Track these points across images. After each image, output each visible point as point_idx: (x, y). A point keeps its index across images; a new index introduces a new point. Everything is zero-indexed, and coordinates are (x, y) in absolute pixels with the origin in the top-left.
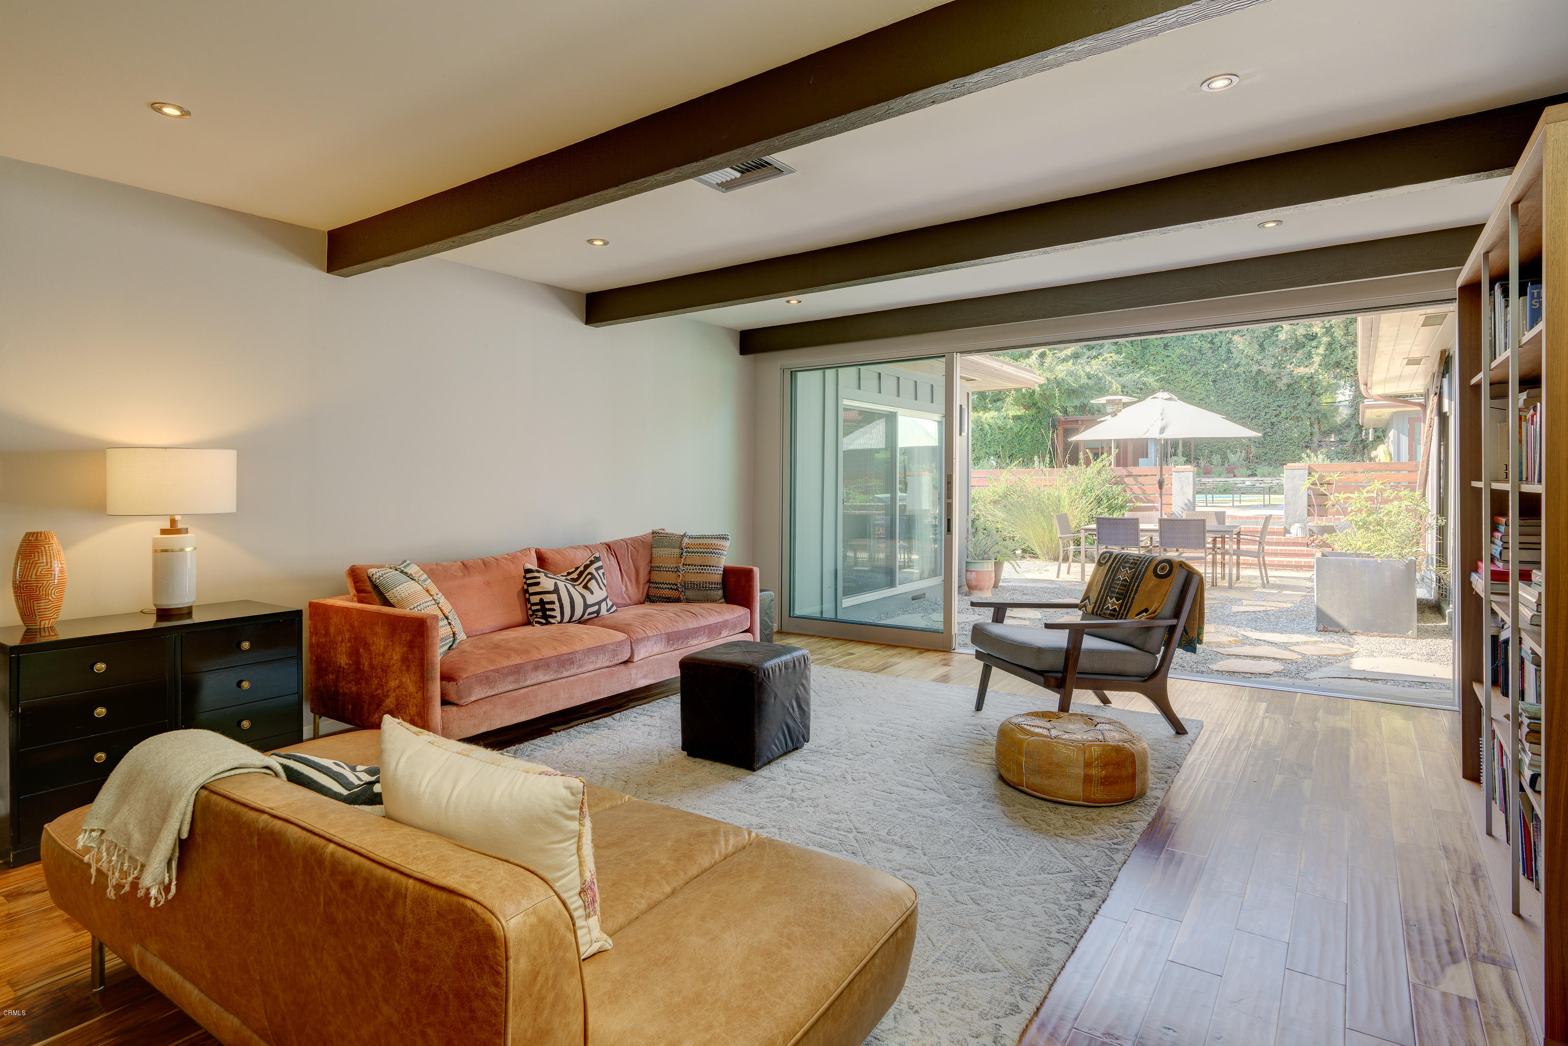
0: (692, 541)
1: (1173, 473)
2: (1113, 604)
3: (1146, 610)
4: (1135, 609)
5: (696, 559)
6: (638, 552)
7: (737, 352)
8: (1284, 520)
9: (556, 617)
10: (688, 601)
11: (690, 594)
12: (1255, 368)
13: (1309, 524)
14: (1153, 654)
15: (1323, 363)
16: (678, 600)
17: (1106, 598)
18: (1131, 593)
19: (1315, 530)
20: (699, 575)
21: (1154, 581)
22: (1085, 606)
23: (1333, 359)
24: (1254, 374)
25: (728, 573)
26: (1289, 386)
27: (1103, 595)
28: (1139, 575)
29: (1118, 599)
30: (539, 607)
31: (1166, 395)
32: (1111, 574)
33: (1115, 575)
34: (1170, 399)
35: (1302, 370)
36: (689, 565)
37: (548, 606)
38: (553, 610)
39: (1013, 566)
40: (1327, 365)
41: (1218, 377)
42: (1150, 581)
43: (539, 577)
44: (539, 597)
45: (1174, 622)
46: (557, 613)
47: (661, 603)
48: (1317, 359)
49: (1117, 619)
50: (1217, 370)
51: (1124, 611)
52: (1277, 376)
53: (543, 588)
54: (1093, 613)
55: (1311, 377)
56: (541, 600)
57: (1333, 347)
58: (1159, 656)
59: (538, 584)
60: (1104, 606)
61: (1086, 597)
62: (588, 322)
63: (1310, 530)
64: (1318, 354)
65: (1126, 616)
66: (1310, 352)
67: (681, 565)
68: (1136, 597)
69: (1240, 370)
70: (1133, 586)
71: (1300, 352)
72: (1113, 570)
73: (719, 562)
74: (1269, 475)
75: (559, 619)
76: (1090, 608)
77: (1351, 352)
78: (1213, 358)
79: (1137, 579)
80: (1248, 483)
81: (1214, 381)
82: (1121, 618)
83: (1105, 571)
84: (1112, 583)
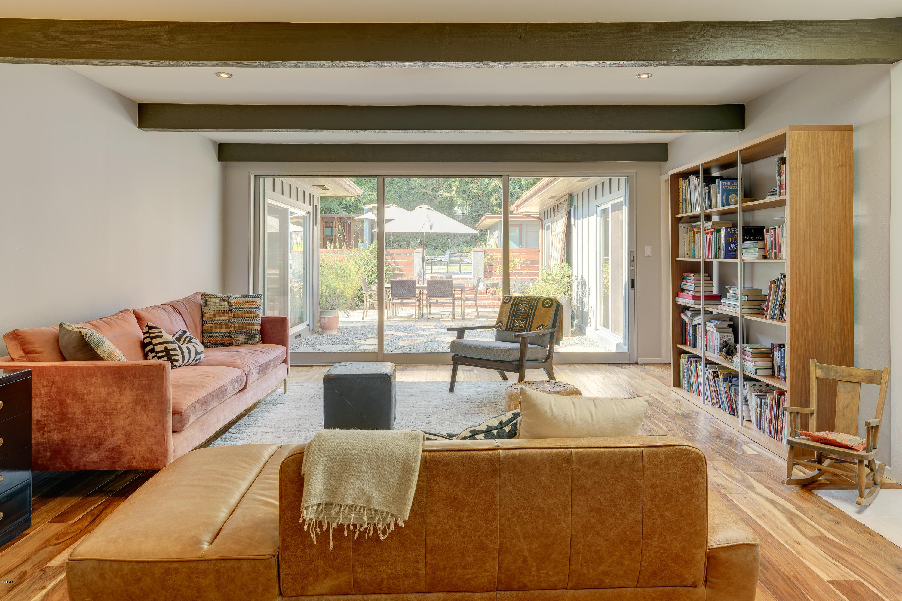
0: (236, 300)
1: (414, 253)
2: (520, 323)
3: (542, 325)
4: (535, 325)
5: (243, 313)
6: (193, 310)
7: (217, 160)
8: (472, 280)
9: (179, 360)
10: (238, 344)
11: (239, 339)
12: (423, 191)
13: (486, 282)
14: (545, 347)
15: (457, 191)
16: (230, 344)
17: (514, 321)
18: (530, 317)
19: (489, 285)
20: (246, 324)
21: (544, 309)
22: (499, 326)
23: (463, 189)
24: (422, 194)
25: (265, 322)
26: (440, 202)
27: (512, 320)
28: (533, 307)
29: (522, 321)
30: (164, 354)
31: (427, 206)
32: (514, 308)
33: (517, 309)
34: (429, 209)
35: (446, 194)
36: (238, 318)
37: (172, 352)
38: (176, 355)
39: (346, 313)
40: (459, 192)
41: (402, 195)
42: (541, 310)
43: (161, 332)
44: (164, 346)
45: (552, 330)
46: (180, 357)
47: (216, 348)
48: (455, 188)
49: (524, 332)
50: (402, 190)
51: (528, 326)
52: (434, 196)
53: (166, 339)
54: (506, 330)
55: (451, 199)
56: (166, 348)
57: (462, 182)
58: (548, 349)
59: (161, 336)
60: (513, 325)
61: (499, 322)
62: (139, 127)
63: (486, 285)
64: (455, 186)
65: (530, 329)
66: (451, 184)
67: (232, 318)
68: (534, 319)
69: (414, 191)
70: (531, 313)
71: (446, 184)
72: (515, 306)
73: (259, 314)
74: (432, 255)
75: (181, 362)
76: (504, 327)
77: (471, 186)
78: (399, 183)
79: (532, 309)
80: (439, 259)
81: (400, 197)
82: (527, 331)
83: (510, 307)
84: (516, 312)
